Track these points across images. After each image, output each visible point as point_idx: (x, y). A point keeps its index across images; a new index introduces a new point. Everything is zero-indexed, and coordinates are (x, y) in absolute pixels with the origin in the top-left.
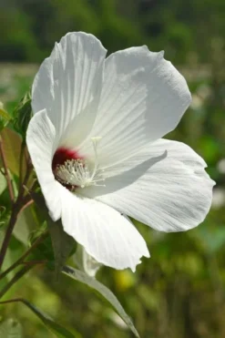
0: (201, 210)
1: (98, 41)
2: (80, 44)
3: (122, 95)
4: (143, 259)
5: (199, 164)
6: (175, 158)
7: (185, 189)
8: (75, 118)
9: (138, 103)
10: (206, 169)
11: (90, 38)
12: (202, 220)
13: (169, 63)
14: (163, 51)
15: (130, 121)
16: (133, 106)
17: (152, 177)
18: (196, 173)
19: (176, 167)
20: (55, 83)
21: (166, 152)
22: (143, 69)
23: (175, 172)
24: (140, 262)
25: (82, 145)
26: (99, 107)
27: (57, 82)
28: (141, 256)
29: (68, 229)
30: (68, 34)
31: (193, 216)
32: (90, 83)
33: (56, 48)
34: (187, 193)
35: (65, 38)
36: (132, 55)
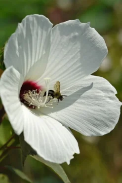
0: (113, 122)
1: (47, 19)
2: (35, 22)
3: (63, 50)
4: (75, 155)
5: (112, 92)
6: (97, 88)
7: (102, 109)
8: (34, 64)
9: (74, 55)
10: (116, 95)
11: (41, 17)
12: (113, 128)
13: (94, 29)
14: (89, 22)
15: (69, 65)
16: (71, 57)
17: (83, 101)
18: (110, 98)
19: (98, 94)
20: (19, 48)
21: (92, 84)
22: (77, 34)
23: (97, 98)
24: (73, 157)
25: (39, 79)
26: (49, 58)
27: (20, 47)
28: (73, 153)
29: (27, 139)
30: (27, 16)
31: (107, 126)
32: (42, 44)
33: (19, 27)
34: (104, 112)
35: (25, 19)
36: (69, 25)
